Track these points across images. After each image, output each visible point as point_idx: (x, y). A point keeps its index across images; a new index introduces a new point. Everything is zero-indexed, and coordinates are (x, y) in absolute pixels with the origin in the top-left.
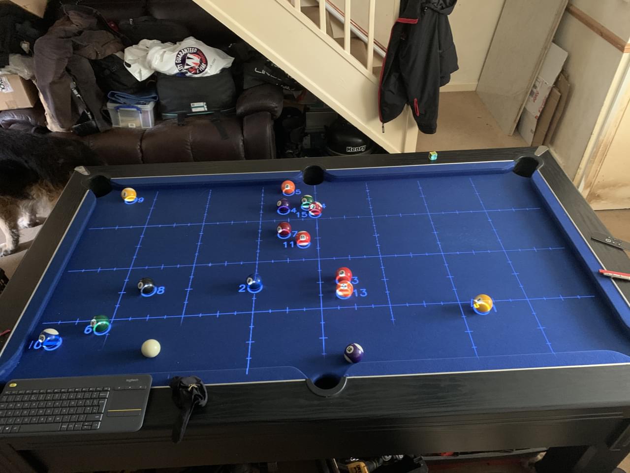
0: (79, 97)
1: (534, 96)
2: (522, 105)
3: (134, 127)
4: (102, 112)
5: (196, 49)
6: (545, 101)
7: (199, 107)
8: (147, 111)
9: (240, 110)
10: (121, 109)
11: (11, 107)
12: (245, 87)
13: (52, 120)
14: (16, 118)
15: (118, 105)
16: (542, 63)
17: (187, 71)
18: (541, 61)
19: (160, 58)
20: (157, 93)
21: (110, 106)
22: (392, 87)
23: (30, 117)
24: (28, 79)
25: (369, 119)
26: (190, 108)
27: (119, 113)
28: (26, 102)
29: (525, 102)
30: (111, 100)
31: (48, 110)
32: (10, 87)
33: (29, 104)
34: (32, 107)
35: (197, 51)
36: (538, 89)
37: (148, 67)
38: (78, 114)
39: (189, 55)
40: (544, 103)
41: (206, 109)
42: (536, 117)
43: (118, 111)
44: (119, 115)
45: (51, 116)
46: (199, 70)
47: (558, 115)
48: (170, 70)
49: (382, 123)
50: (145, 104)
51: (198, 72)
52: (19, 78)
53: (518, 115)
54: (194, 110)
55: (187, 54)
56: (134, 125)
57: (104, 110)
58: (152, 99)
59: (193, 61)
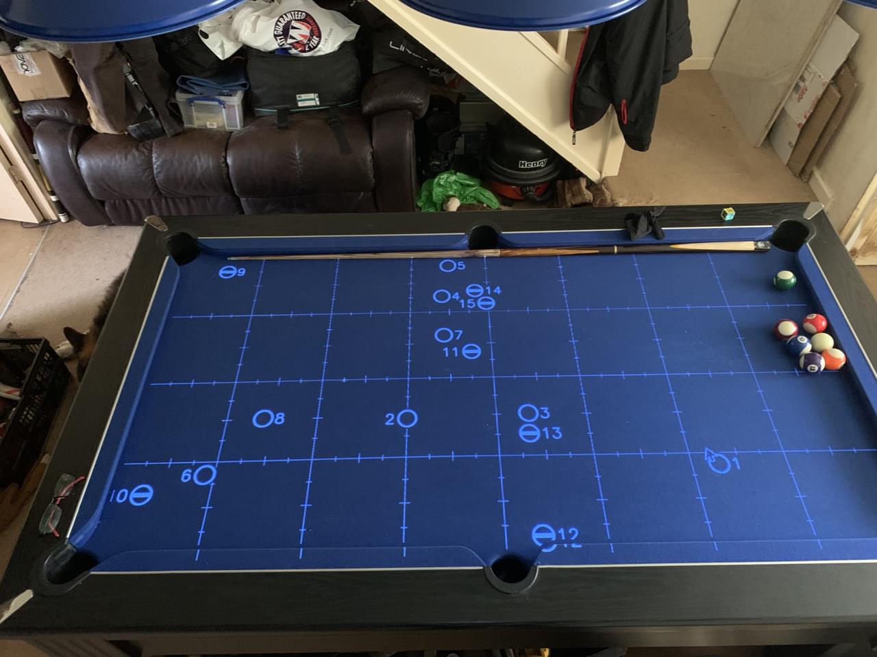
0: (135, 85)
1: (800, 92)
2: (780, 104)
3: (215, 127)
4: (169, 106)
5: (304, 14)
6: (815, 103)
7: (309, 100)
8: (234, 106)
9: (367, 107)
10: (196, 102)
11: (38, 97)
12: (375, 70)
13: (98, 118)
14: (47, 112)
15: (191, 96)
16: (817, 45)
17: (291, 46)
18: (816, 41)
19: (251, 26)
20: (247, 79)
21: (180, 97)
22: (592, 83)
23: (67, 113)
24: (61, 57)
25: (556, 123)
26: (295, 102)
27: (193, 108)
28: (60, 90)
29: (785, 100)
30: (182, 88)
31: (92, 103)
32: (36, 68)
33: (64, 93)
34: (68, 96)
35: (306, 17)
36: (807, 83)
37: (233, 38)
38: (135, 109)
39: (294, 24)
40: (814, 106)
41: (318, 103)
42: (799, 125)
43: (192, 104)
44: (193, 110)
45: (97, 111)
46: (309, 47)
47: (834, 126)
48: (265, 44)
49: (572, 131)
50: (231, 95)
51: (307, 49)
52: (48, 55)
53: (772, 118)
54: (300, 104)
55: (291, 21)
56: (215, 124)
57: (171, 104)
58: (240, 87)
59: (300, 32)
